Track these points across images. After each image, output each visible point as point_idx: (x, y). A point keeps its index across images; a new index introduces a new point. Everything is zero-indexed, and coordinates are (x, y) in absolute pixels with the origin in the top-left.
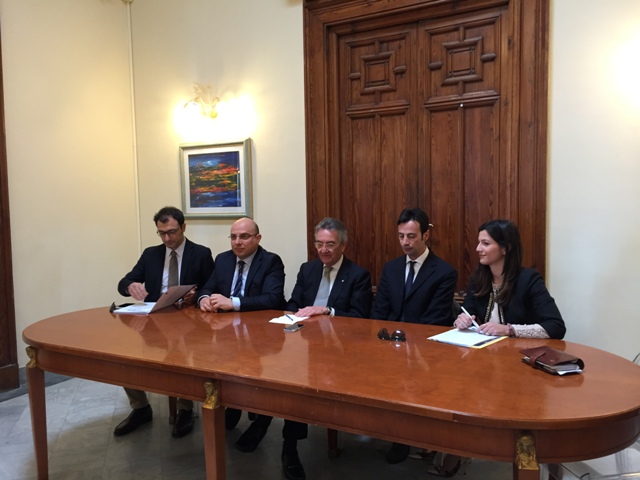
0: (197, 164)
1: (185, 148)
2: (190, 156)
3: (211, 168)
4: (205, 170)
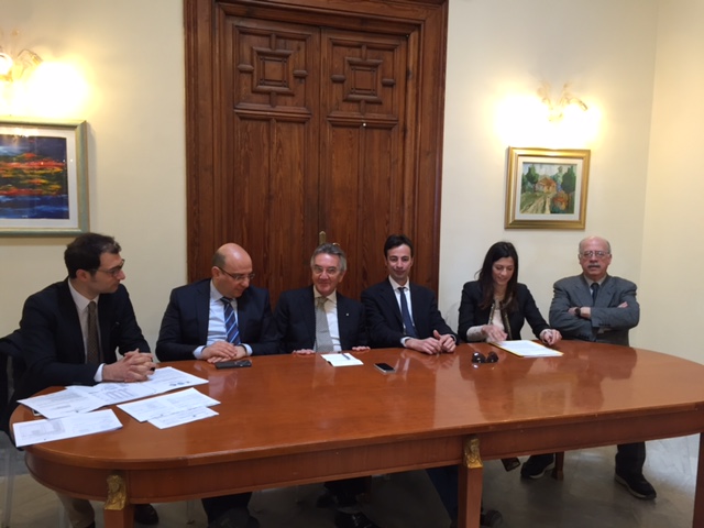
3: (6, 158)
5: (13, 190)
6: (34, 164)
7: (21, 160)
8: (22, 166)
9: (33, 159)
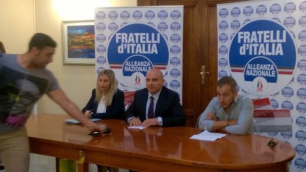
0: (73, 32)
1: (65, 22)
2: (68, 27)
3: (80, 35)
4: (77, 36)
5: (83, 47)
6: (89, 36)
7: (85, 35)
8: (85, 37)
9: (89, 34)
